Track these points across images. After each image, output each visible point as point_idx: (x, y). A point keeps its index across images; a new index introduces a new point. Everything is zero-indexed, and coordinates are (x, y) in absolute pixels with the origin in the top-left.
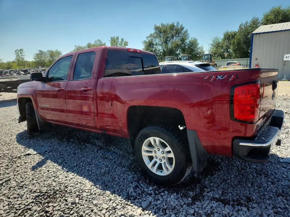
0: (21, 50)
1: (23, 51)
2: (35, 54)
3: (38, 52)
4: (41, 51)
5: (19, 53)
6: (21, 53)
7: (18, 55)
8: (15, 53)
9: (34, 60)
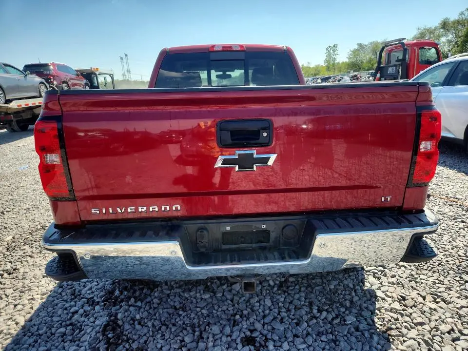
0: (334, 45)
1: (337, 47)
2: (351, 51)
3: (356, 47)
4: (360, 45)
5: (331, 51)
6: (334, 51)
7: (329, 55)
8: (326, 52)
9: (347, 60)
